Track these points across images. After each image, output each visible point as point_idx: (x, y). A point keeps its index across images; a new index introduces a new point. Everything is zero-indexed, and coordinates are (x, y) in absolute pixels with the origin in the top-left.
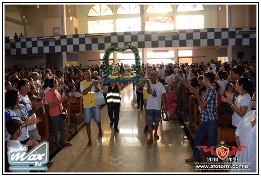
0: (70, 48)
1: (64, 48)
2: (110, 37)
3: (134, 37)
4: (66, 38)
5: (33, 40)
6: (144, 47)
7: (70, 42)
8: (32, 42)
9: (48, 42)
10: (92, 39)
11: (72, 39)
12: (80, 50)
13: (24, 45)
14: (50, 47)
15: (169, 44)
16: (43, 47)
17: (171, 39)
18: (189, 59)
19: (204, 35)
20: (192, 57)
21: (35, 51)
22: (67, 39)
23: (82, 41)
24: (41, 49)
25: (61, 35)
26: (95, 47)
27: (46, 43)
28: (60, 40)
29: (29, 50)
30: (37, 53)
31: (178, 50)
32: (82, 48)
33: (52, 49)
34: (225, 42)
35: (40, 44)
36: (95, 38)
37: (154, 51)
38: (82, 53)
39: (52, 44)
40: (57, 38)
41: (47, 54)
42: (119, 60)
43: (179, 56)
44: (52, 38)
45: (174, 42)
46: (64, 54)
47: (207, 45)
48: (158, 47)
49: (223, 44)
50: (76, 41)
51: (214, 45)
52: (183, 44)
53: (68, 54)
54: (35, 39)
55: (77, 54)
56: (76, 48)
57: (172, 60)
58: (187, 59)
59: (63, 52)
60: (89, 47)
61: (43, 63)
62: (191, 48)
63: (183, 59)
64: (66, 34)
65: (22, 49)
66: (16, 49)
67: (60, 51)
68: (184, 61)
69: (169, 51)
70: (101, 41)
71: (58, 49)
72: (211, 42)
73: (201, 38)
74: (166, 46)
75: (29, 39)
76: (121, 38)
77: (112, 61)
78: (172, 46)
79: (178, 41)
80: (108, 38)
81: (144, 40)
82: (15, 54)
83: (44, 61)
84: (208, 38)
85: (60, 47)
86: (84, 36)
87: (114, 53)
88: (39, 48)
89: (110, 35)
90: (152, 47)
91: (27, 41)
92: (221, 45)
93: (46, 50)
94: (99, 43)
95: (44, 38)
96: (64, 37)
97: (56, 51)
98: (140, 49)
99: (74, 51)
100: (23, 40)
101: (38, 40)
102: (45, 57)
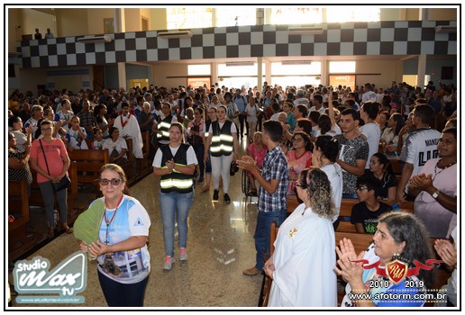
0: (131, 56)
1: (121, 56)
2: (201, 36)
3: (245, 37)
4: (124, 38)
5: (68, 41)
6: (262, 56)
7: (130, 44)
8: (67, 44)
9: (93, 45)
10: (170, 40)
11: (134, 40)
12: (148, 60)
13: (52, 50)
14: (97, 54)
15: (307, 51)
16: (84, 54)
17: (311, 40)
18: (349, 77)
19: (374, 34)
20: (355, 75)
21: (72, 60)
22: (126, 40)
23: (152, 43)
24: (81, 58)
25: (116, 31)
26: (174, 54)
27: (90, 47)
28: (113, 41)
29: (62, 59)
30: (75, 63)
31: (328, 61)
32: (152, 55)
33: (100, 56)
34: (414, 48)
35: (80, 48)
36: (174, 39)
37: (285, 63)
38: (153, 63)
39: (100, 48)
40: (108, 38)
41: (94, 66)
42: (221, 78)
43: (331, 71)
44: (99, 38)
45: (317, 46)
46: (121, 66)
47: (379, 53)
48: (287, 55)
49: (410, 51)
50: (141, 44)
51: (392, 53)
52: (334, 50)
53: (128, 65)
54: (72, 40)
55: (146, 67)
56: (142, 55)
57: (318, 78)
58: (344, 78)
59: (119, 64)
60: (163, 55)
61: (88, 82)
62: (355, 57)
63: (337, 78)
64: (123, 31)
65: (50, 57)
66: (41, 57)
67: (114, 61)
68: (340, 81)
69: (312, 63)
70: (185, 43)
71: (110, 58)
72: (387, 49)
73: (368, 40)
74: (302, 55)
75: (61, 40)
76: (220, 38)
77: (208, 79)
78: (312, 54)
79: (326, 44)
80: (197, 39)
81: (261, 43)
82: (39, 66)
83: (89, 78)
84: (382, 40)
85: (113, 53)
86: (154, 35)
87: (211, 64)
88: (78, 55)
89: (201, 33)
90: (277, 55)
91: (57, 42)
92: (405, 53)
93: (91, 59)
94: (181, 46)
95: (86, 38)
96: (121, 36)
97: (107, 61)
98: (255, 59)
99: (138, 60)
100: (51, 42)
101: (76, 41)
102: (91, 71)
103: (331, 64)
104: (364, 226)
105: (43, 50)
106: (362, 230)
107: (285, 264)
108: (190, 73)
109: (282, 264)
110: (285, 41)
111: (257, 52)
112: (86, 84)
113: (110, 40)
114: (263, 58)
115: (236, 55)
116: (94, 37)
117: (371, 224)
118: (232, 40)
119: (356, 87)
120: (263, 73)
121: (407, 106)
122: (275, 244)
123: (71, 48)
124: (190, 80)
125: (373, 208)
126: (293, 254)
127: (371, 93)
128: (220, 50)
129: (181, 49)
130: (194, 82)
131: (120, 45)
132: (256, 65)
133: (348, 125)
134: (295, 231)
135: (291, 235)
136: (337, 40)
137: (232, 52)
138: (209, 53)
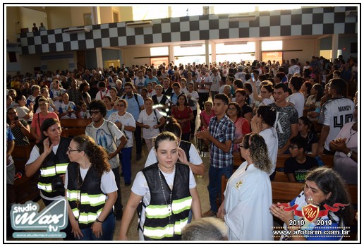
0: (106, 43)
1: (98, 43)
2: (160, 24)
3: (194, 24)
4: (99, 28)
5: (56, 32)
6: (208, 39)
7: (105, 33)
8: (56, 35)
9: (76, 35)
10: (136, 29)
11: (108, 29)
12: (120, 45)
13: (45, 40)
14: (80, 42)
15: (244, 34)
16: (69, 42)
17: (246, 25)
18: (277, 53)
19: (296, 19)
20: (282, 51)
21: (60, 47)
22: (102, 30)
23: (122, 31)
24: (67, 45)
25: (93, 24)
26: (139, 40)
28: (91, 31)
29: (53, 46)
30: (63, 50)
31: (260, 41)
32: (122, 41)
33: (82, 44)
35: (66, 38)
36: (139, 28)
37: (226, 44)
38: (123, 47)
39: (81, 37)
40: (87, 29)
41: (77, 51)
42: (177, 57)
43: (263, 49)
44: (81, 29)
45: (252, 30)
46: (99, 51)
47: (300, 34)
48: (228, 38)
49: (325, 32)
50: (113, 33)
51: (311, 33)
52: (265, 33)
53: (103, 50)
54: (59, 32)
55: (118, 50)
56: (114, 42)
57: (253, 55)
58: (274, 54)
59: (97, 49)
60: (131, 41)
61: (73, 64)
62: (281, 38)
63: (269, 54)
64: (99, 23)
65: (43, 45)
66: (36, 46)
67: (93, 47)
68: (270, 56)
69: (248, 43)
70: (148, 31)
71: (90, 44)
72: (307, 30)
73: (292, 24)
74: (240, 37)
75: (51, 32)
76: (175, 26)
77: (167, 59)
78: (248, 37)
79: (258, 28)
80: (157, 27)
81: (208, 29)
82: (34, 52)
83: (74, 61)
84: (303, 23)
85: (92, 41)
86: (124, 25)
87: (169, 46)
88: (64, 43)
89: (160, 22)
90: (220, 38)
91: (48, 34)
92: (322, 33)
93: (75, 46)
94: (145, 33)
95: (70, 29)
96: (97, 27)
97: (88, 47)
98: (203, 41)
99: (111, 46)
100: (44, 33)
101: (63, 32)
102: (75, 55)
103: (263, 43)
104: (295, 176)
105: (38, 40)
106: (293, 179)
107: (234, 209)
108: (152, 55)
109: (231, 209)
110: (226, 26)
111: (205, 36)
112: (71, 65)
113: (89, 31)
114: (209, 41)
115: (188, 39)
116: (76, 29)
117: (300, 173)
118: (185, 27)
119: (284, 61)
120: (210, 52)
121: (324, 76)
122: (225, 194)
123: (59, 38)
124: (152, 59)
125: (301, 161)
126: (240, 201)
127: (296, 66)
128: (176, 35)
129: (145, 36)
130: (156, 61)
131: (97, 34)
132: (204, 46)
133: (280, 96)
134: (240, 183)
135: (238, 186)
136: (267, 24)
137: (185, 37)
138: (167, 39)
